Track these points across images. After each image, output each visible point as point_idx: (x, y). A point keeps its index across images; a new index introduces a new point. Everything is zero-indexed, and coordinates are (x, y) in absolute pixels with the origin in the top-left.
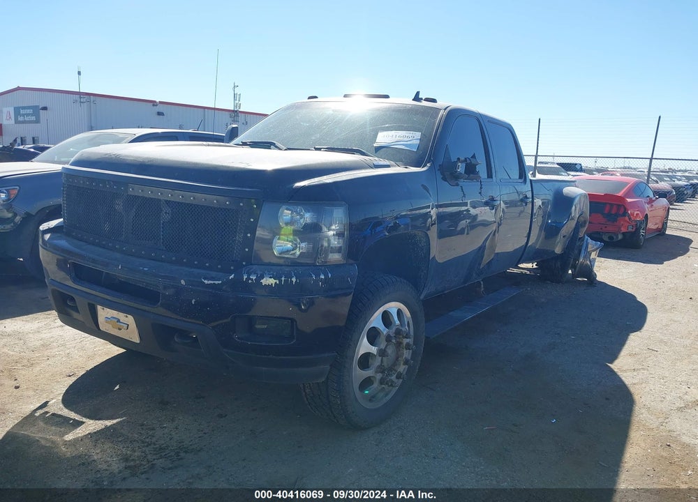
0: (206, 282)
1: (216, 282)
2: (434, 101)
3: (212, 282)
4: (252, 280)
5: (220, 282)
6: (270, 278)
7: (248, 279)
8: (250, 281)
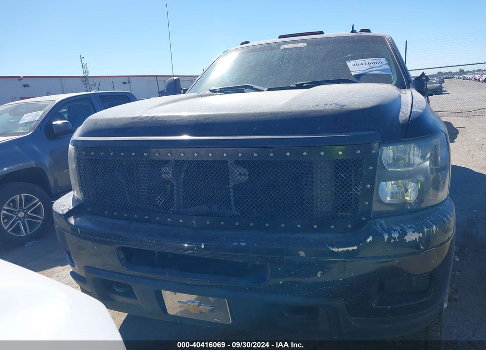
0: (336, 250)
1: (350, 249)
2: (368, 31)
3: (345, 249)
4: (394, 238)
5: (355, 248)
6: (413, 232)
7: (390, 238)
8: (392, 241)
